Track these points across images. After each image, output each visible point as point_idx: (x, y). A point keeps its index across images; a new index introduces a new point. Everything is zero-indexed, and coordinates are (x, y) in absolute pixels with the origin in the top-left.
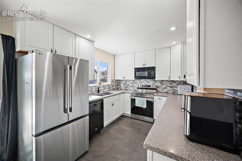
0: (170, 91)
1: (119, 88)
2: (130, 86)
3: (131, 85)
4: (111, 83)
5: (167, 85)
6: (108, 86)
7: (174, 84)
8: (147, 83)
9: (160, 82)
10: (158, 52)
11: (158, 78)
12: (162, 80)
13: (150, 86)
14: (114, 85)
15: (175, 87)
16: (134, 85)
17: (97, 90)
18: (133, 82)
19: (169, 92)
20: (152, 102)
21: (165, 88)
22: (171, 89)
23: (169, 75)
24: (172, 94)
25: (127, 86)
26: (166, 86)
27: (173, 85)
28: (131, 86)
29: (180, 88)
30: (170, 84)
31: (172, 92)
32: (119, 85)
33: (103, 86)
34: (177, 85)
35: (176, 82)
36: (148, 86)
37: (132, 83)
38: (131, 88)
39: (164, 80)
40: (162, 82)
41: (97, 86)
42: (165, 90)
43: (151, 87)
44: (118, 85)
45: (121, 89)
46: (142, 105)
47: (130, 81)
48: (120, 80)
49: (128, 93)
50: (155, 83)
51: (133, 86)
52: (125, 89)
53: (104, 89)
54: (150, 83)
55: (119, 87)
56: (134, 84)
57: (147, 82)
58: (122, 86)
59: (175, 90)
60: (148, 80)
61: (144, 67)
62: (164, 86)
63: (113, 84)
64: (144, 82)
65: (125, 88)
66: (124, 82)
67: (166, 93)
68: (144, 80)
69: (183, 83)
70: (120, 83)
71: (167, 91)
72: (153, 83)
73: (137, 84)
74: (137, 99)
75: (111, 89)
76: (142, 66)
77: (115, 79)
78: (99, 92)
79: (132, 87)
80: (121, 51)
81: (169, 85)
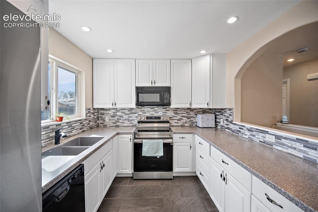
0: (187, 123)
1: (101, 123)
2: (123, 120)
3: (126, 117)
4: (86, 115)
5: (183, 114)
6: (81, 123)
7: (192, 114)
8: (153, 113)
9: (174, 111)
10: (175, 64)
11: (175, 105)
12: (176, 108)
13: (159, 118)
14: (91, 118)
15: (193, 117)
16: (131, 117)
17: (52, 137)
18: (130, 112)
19: (186, 125)
20: (172, 144)
21: (180, 120)
22: (188, 120)
23: (190, 100)
24: (190, 127)
25: (117, 119)
26: (182, 117)
27: (190, 114)
28: (126, 120)
29: (203, 118)
30: (186, 113)
31: (189, 125)
32: (100, 118)
33: (67, 123)
34: (195, 115)
35: (194, 110)
36: (156, 118)
37: (128, 114)
38: (127, 123)
39: (179, 108)
40: (176, 110)
41: (50, 127)
42: (180, 123)
43: (161, 120)
44: (98, 119)
45: (105, 126)
46: (155, 153)
47: (125, 111)
48: (102, 109)
49: (126, 133)
50: (166, 113)
51: (130, 119)
52: (114, 125)
53: (71, 132)
54: (159, 112)
55: (102, 121)
56: (131, 115)
57: (153, 111)
58: (107, 119)
59: (193, 121)
60: (156, 108)
61: (153, 85)
62: (179, 117)
63: (90, 116)
64: (149, 112)
65: (114, 123)
66: (112, 112)
67: (182, 126)
68: (149, 108)
69: (203, 111)
70: (103, 114)
71: (183, 123)
72: (163, 113)
73: (137, 115)
74: (146, 142)
75: (85, 129)
76: (149, 85)
77: (94, 107)
78: (57, 142)
79: (128, 121)
80: (111, 51)
81: (186, 115)
